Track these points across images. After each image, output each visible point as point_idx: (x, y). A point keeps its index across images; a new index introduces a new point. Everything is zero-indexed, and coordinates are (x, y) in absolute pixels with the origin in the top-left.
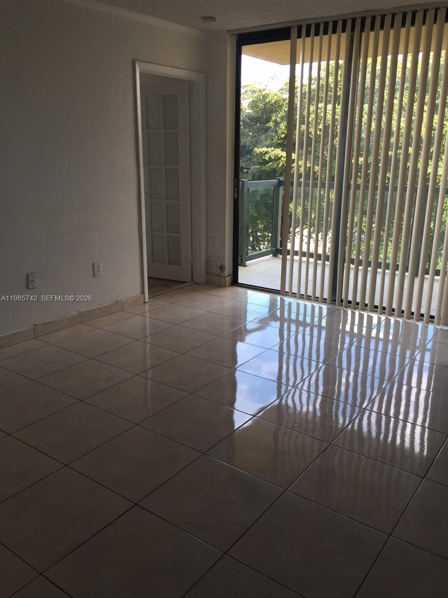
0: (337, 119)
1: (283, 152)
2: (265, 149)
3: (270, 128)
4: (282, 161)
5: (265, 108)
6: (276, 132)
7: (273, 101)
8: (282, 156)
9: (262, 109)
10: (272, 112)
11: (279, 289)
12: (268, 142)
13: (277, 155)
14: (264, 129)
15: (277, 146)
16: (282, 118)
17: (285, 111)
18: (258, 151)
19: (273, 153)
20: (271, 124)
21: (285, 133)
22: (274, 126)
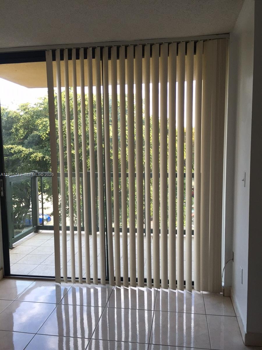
0: (57, 128)
1: (23, 148)
2: (10, 146)
3: (12, 133)
4: (23, 153)
5: (7, 121)
6: (17, 135)
7: (14, 116)
8: (23, 150)
9: (6, 121)
10: (13, 123)
11: (54, 275)
12: (12, 142)
13: (19, 150)
14: (8, 133)
15: (19, 144)
16: (21, 127)
17: (22, 122)
18: (6, 147)
19: (17, 148)
20: (13, 130)
21: (23, 136)
22: (15, 131)
